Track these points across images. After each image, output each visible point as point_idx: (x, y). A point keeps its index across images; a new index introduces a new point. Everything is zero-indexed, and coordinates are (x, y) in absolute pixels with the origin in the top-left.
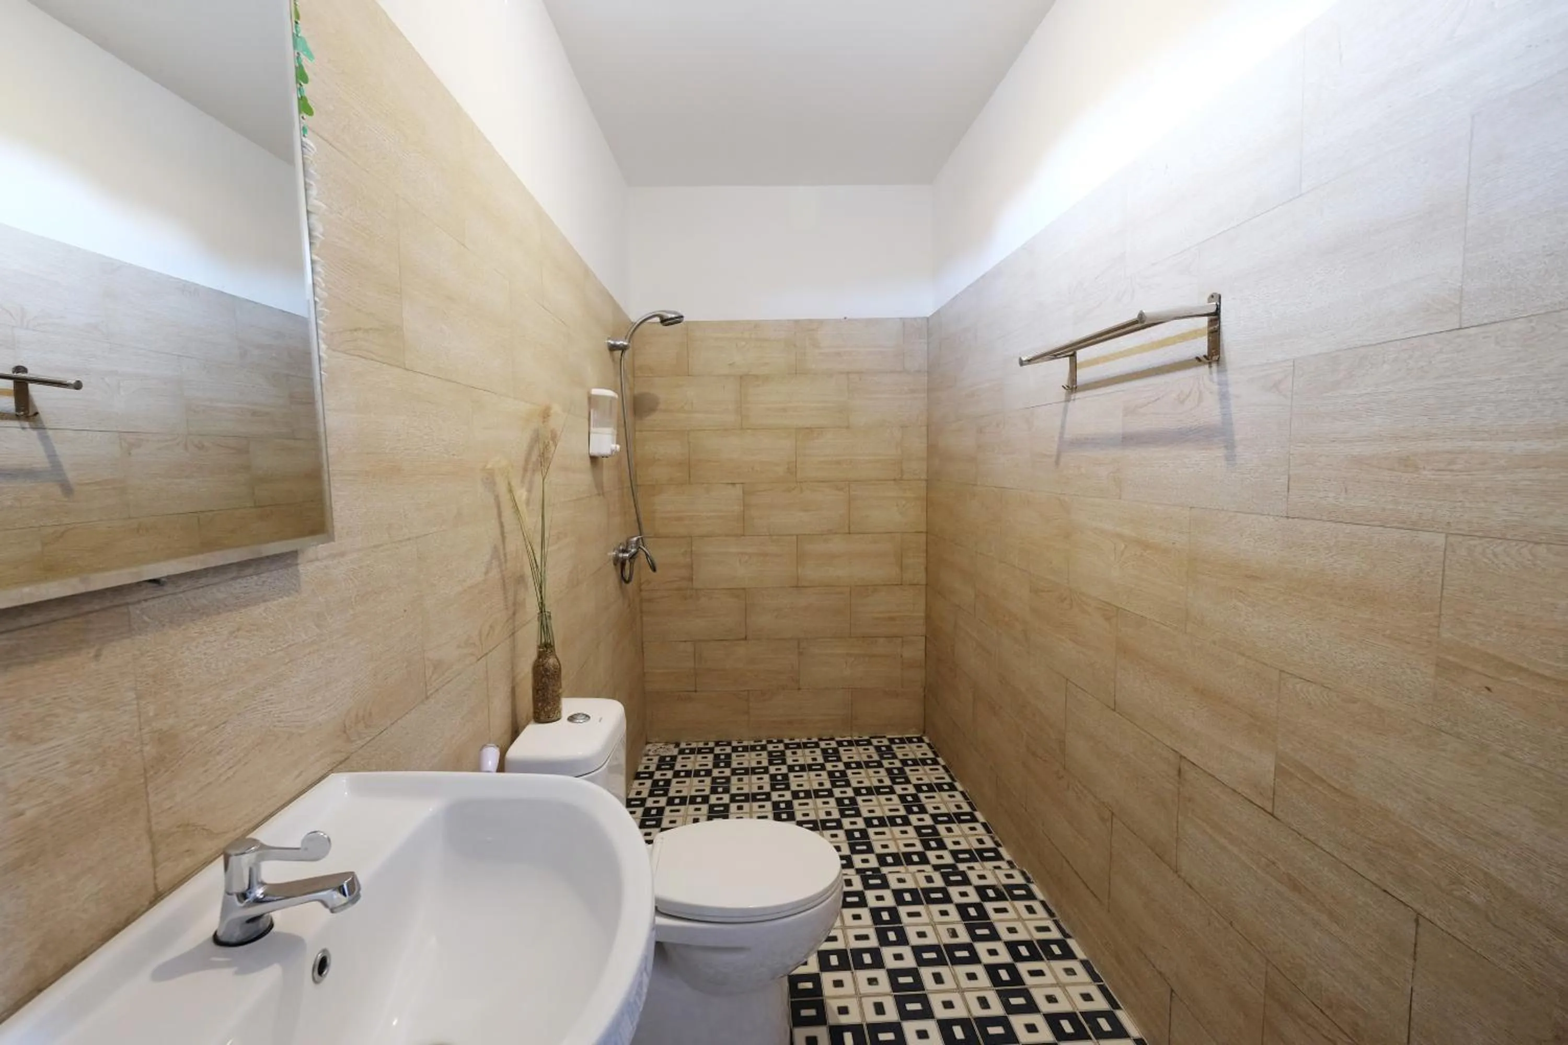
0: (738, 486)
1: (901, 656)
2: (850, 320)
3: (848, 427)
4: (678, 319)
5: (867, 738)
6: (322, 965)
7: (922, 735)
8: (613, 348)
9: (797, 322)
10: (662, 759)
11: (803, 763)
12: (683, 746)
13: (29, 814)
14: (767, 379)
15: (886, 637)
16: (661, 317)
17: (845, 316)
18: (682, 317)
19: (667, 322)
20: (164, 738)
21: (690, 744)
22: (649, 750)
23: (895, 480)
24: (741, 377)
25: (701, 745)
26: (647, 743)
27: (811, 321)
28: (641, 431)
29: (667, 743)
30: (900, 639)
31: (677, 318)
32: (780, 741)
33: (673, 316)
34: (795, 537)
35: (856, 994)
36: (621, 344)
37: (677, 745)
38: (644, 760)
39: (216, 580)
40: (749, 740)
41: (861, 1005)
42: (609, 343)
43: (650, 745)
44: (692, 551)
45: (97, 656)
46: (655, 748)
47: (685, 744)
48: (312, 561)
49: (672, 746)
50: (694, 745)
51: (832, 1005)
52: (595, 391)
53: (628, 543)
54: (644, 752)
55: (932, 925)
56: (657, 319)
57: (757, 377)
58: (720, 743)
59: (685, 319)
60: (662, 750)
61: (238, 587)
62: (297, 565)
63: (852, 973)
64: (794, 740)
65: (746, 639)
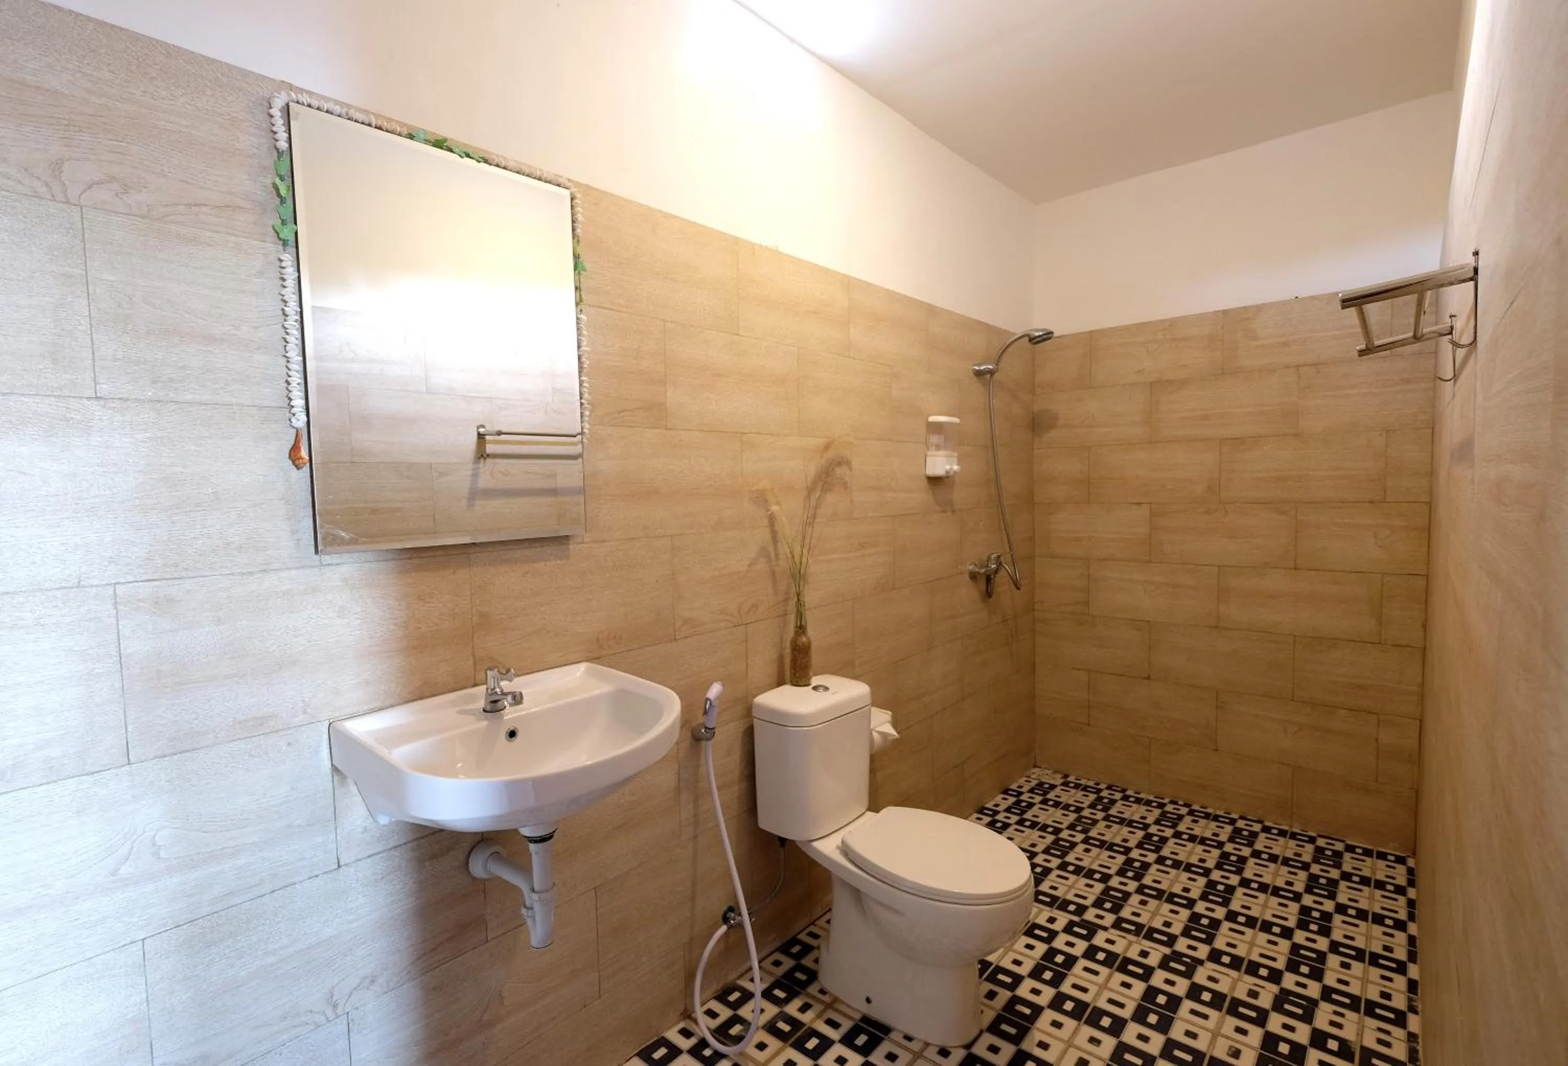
0: (1144, 506)
1: (1377, 740)
2: (1304, 299)
3: (1296, 435)
4: (1047, 336)
5: (1313, 834)
6: (512, 734)
7: (1408, 856)
8: (979, 374)
9: (1225, 312)
10: (1041, 784)
11: (1197, 834)
12: (1071, 779)
13: (422, 630)
14: (1184, 383)
15: (1350, 710)
16: (1028, 335)
17: (1296, 295)
18: (1051, 333)
19: (1034, 341)
20: (482, 615)
21: (1079, 780)
22: (1034, 773)
23: (1371, 502)
24: (1151, 384)
25: (1091, 784)
26: (1035, 766)
27: (1245, 309)
28: (1038, 449)
29: (1056, 772)
30: (1375, 717)
31: (1045, 334)
32: (1186, 805)
33: (1041, 333)
34: (1216, 569)
35: (1068, 1041)
36: (985, 369)
37: (1066, 776)
38: (1022, 781)
39: (516, 547)
40: (1148, 794)
41: (1064, 1052)
42: (975, 369)
43: (1038, 769)
44: (1089, 575)
45: (454, 573)
46: (1041, 773)
47: (1074, 778)
48: (579, 543)
49: (1059, 776)
50: (1083, 782)
51: (1036, 1035)
52: (932, 419)
53: (989, 559)
54: (1028, 773)
55: (1213, 1034)
56: (1027, 339)
57: (1171, 382)
58: (1114, 788)
59: (1055, 335)
60: (1046, 777)
61: (527, 552)
62: (569, 544)
63: (1079, 1024)
64: (1205, 808)
65: (1148, 678)
